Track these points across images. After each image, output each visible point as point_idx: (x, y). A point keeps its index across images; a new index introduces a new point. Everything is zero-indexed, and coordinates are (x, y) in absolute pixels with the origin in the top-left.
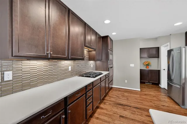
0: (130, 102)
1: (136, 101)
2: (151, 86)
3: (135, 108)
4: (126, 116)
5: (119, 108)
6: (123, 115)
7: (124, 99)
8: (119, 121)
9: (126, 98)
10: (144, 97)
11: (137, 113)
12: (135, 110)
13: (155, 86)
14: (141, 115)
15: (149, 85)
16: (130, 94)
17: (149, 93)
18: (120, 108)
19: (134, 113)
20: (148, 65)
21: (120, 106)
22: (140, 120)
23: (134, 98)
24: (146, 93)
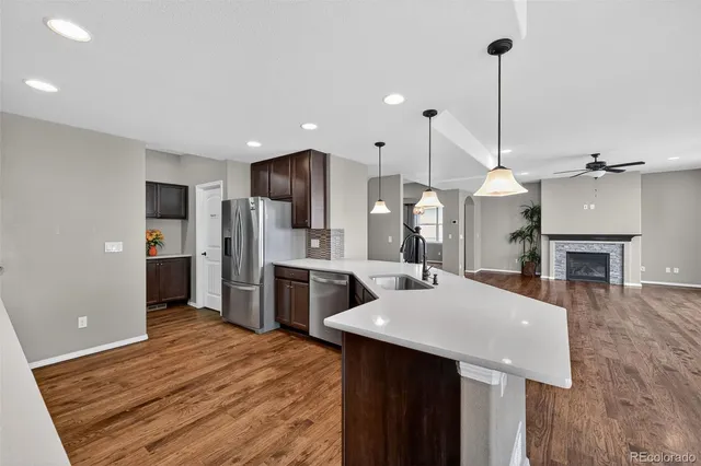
0: (145, 386)
1: (160, 373)
2: (166, 312)
3: (174, 393)
4: (170, 432)
5: (120, 432)
6: (158, 437)
7: (112, 394)
8: (159, 460)
9: (117, 387)
10: (175, 349)
11: (190, 400)
12: (177, 398)
13: (176, 310)
14: (206, 398)
15: (161, 313)
16: (119, 367)
17: (181, 335)
18: (121, 428)
19: (182, 406)
20: (156, 243)
21: (119, 424)
22: (212, 411)
23: (148, 369)
24: (171, 338)
